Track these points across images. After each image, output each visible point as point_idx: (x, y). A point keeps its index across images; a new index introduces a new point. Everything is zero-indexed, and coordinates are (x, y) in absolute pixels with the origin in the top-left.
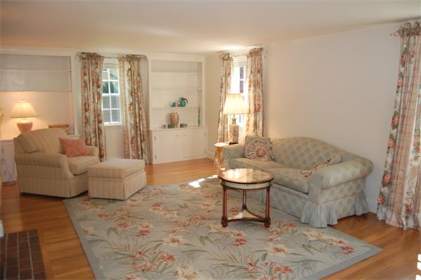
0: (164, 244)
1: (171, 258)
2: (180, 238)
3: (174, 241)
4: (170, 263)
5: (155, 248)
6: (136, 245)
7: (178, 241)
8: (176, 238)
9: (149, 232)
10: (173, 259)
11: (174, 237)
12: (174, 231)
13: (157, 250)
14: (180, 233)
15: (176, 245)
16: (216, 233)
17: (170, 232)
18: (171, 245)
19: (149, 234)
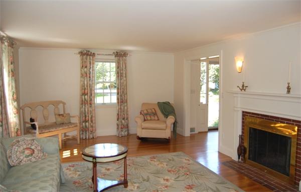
0: (173, 178)
1: (169, 171)
2: (162, 182)
3: (167, 180)
4: (170, 169)
5: (179, 177)
6: (192, 179)
7: (164, 180)
8: (165, 182)
9: (186, 187)
10: (168, 170)
11: (167, 183)
12: (166, 187)
13: (177, 175)
14: (162, 185)
15: (166, 178)
16: (135, 183)
17: (170, 186)
18: (169, 178)
19: (186, 186)
